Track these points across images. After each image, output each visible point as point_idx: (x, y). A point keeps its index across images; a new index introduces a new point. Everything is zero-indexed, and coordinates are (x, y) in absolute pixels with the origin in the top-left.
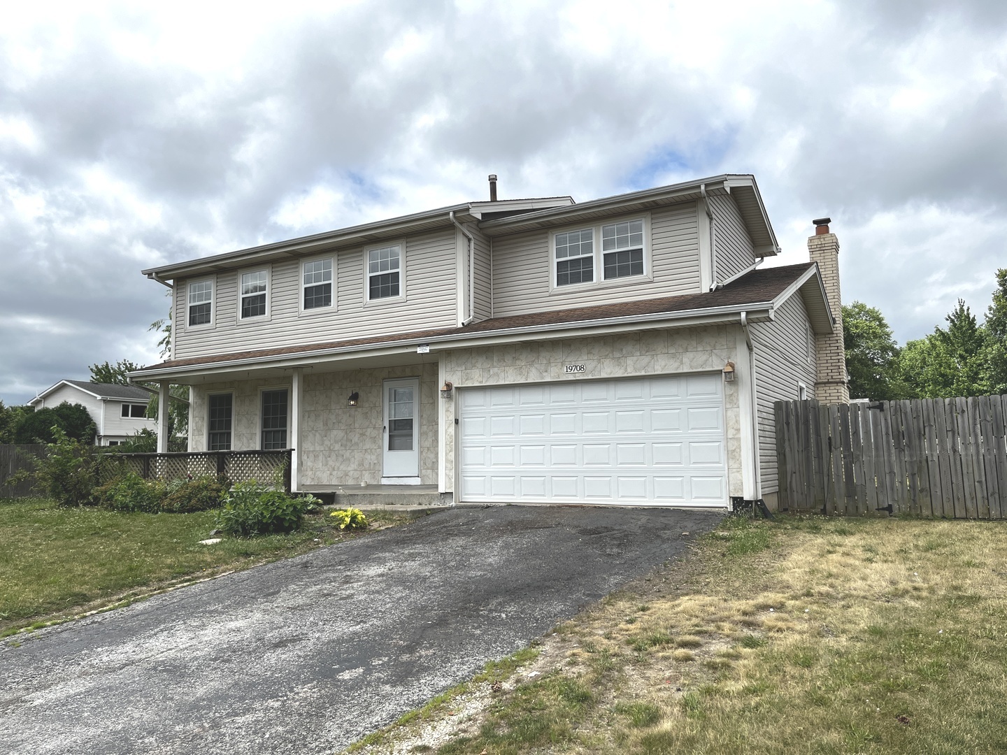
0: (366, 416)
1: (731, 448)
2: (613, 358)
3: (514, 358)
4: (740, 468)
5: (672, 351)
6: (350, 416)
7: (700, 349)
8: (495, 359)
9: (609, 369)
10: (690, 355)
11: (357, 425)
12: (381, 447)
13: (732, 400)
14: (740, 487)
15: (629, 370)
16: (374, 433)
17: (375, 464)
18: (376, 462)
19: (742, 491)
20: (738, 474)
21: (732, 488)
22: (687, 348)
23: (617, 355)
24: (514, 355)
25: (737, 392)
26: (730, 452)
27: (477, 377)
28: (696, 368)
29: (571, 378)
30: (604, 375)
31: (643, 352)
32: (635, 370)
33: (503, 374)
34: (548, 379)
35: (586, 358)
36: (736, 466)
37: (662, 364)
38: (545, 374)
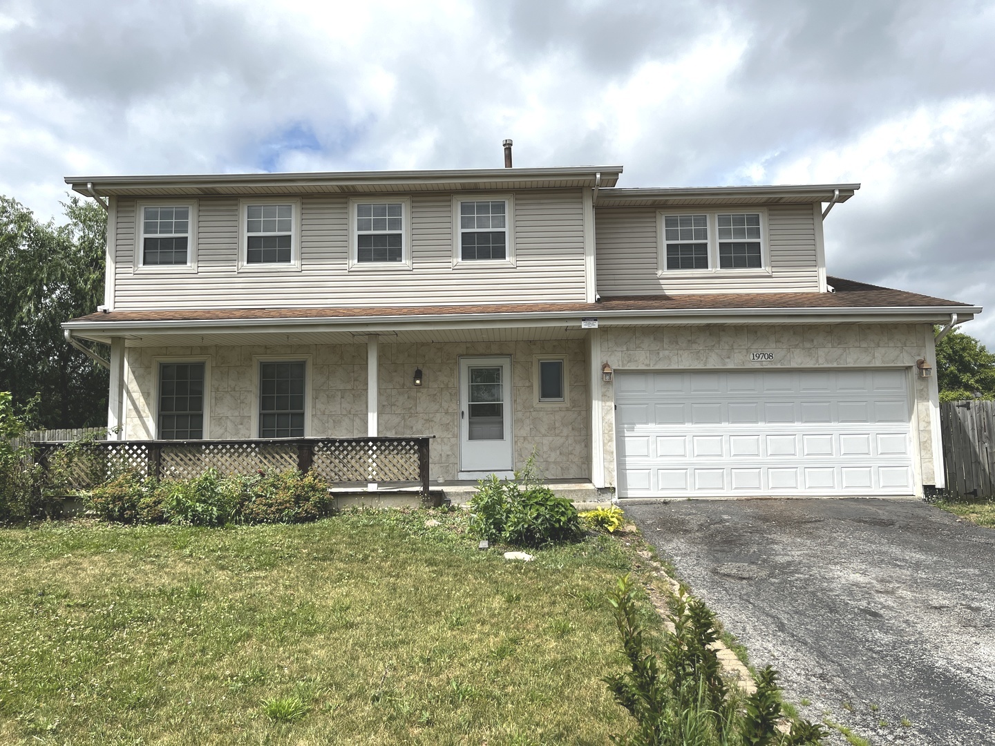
0: (433, 398)
1: (923, 440)
2: (804, 349)
3: (689, 341)
4: (931, 458)
5: (864, 345)
6: (408, 398)
7: (891, 344)
8: (666, 340)
9: (798, 359)
10: (882, 350)
11: (419, 409)
12: (457, 436)
13: (922, 394)
14: (932, 475)
15: (821, 361)
16: (446, 419)
17: (448, 455)
18: (449, 453)
19: (934, 480)
20: (929, 464)
21: (924, 477)
22: (878, 343)
23: (808, 345)
24: (690, 338)
25: (927, 388)
26: (922, 444)
27: (642, 359)
28: (887, 363)
29: (757, 366)
30: (794, 365)
31: (835, 344)
32: (827, 361)
33: (676, 357)
34: (731, 366)
35: (773, 345)
36: (928, 456)
37: (854, 357)
38: (727, 360)
